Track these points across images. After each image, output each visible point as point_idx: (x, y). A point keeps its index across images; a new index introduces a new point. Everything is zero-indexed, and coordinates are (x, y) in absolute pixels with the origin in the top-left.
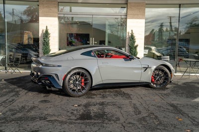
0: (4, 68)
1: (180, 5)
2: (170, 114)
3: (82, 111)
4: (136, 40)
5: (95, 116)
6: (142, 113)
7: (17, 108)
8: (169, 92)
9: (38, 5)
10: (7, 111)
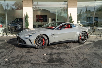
0: (6, 34)
2: (96, 59)
3: (49, 57)
5: (56, 60)
6: (80, 59)
7: (14, 56)
8: (92, 46)
9: (22, 1)
10: (10, 58)
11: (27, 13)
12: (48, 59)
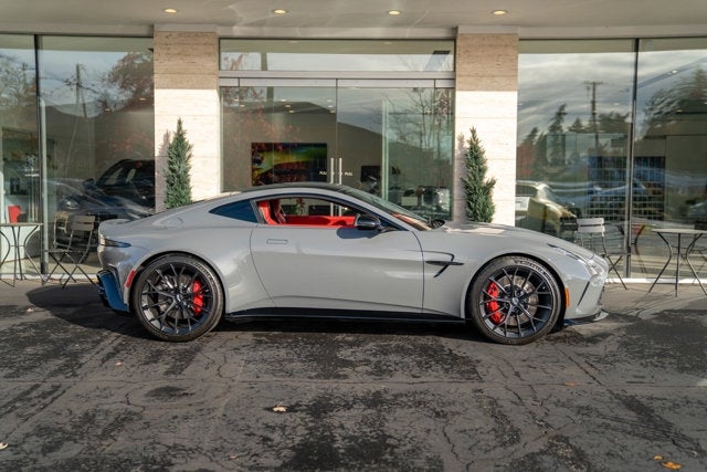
0: (38, 265)
1: (637, 40)
2: (630, 441)
3: (301, 430)
4: (489, 164)
5: (350, 450)
6: (524, 439)
7: (64, 420)
8: (613, 347)
9: (152, 50)
10: (28, 435)
11: (180, 128)
12: (297, 440)
